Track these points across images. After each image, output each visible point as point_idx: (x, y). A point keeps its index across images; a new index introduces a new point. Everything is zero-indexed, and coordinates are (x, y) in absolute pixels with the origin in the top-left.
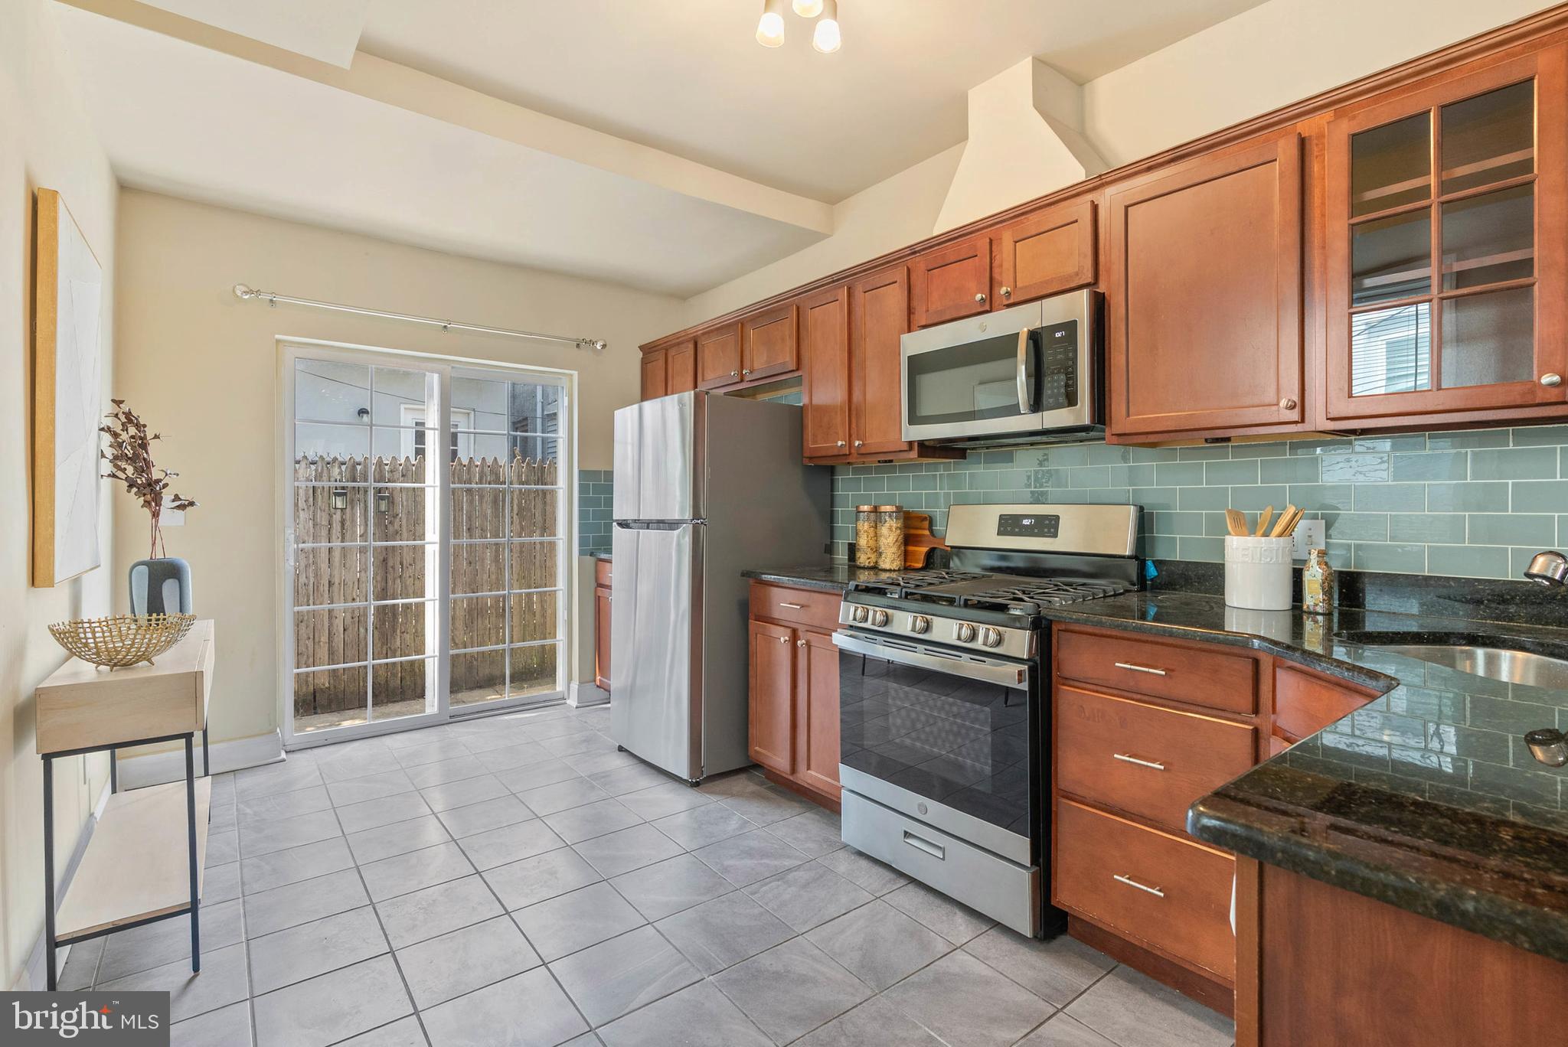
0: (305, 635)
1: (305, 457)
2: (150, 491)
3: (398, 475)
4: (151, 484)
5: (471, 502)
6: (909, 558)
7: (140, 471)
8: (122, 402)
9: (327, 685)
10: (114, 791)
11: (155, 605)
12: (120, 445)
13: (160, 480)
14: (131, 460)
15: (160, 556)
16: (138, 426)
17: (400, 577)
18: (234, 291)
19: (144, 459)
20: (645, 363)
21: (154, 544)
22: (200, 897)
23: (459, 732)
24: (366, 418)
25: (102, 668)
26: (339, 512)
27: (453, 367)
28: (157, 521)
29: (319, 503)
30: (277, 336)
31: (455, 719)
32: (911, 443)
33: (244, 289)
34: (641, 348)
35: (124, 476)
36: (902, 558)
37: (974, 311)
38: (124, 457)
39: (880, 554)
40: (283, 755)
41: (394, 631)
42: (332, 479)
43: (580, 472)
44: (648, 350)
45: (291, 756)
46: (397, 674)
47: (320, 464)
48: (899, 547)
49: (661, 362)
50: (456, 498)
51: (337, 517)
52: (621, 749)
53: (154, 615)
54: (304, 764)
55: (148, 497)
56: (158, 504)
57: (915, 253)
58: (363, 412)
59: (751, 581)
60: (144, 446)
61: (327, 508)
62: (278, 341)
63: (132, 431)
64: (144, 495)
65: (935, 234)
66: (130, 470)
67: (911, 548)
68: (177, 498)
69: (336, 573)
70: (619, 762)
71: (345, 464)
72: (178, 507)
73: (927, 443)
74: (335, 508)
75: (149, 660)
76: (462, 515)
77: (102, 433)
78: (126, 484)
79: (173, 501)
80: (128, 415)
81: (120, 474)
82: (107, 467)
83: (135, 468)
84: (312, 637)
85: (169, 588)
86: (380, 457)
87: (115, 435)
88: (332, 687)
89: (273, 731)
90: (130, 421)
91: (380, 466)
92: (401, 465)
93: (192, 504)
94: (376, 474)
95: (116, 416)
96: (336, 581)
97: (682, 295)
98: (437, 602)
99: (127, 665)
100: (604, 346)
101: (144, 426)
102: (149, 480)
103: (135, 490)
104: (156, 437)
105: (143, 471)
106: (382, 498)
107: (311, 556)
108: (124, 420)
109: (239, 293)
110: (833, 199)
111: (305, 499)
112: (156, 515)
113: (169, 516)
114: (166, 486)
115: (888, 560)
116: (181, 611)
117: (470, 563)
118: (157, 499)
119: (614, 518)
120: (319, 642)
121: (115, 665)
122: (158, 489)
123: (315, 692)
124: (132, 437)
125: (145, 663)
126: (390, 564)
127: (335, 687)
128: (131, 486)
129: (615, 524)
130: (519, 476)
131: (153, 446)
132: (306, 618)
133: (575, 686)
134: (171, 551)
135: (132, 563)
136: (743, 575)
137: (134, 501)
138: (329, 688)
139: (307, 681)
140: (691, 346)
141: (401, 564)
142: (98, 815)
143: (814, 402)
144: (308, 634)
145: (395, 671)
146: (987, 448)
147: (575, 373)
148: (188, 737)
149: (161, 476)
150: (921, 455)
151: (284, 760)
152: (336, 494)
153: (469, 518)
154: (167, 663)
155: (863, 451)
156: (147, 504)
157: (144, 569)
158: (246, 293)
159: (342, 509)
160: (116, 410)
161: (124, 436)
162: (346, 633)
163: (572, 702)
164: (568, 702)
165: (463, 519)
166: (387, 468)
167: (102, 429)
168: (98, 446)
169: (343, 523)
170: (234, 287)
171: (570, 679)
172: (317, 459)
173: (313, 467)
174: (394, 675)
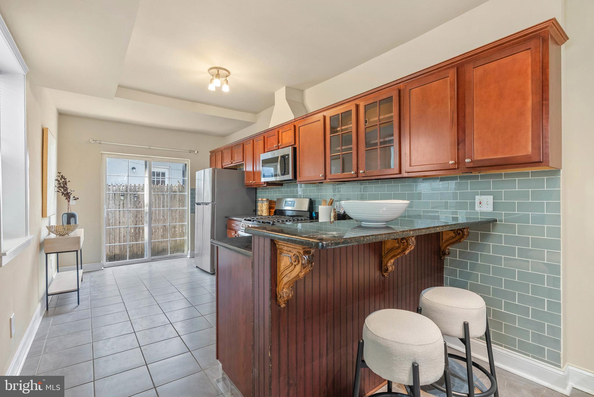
0: (112, 238)
1: (112, 184)
2: (67, 195)
3: (140, 190)
4: (68, 194)
5: (164, 198)
6: (271, 213)
7: (65, 190)
8: (60, 173)
9: (118, 253)
10: (58, 272)
11: (69, 223)
12: (60, 184)
13: (70, 193)
14: (63, 187)
15: (70, 212)
16: (65, 179)
17: (141, 220)
18: (89, 141)
19: (66, 187)
20: (211, 157)
21: (68, 209)
22: (79, 288)
23: (154, 264)
24: (134, 170)
25: (58, 236)
26: (122, 201)
27: (152, 159)
28: (69, 203)
29: (116, 198)
30: (101, 152)
31: (152, 260)
32: (265, 182)
33: (92, 140)
34: (210, 152)
35: (61, 192)
36: (268, 212)
37: (275, 149)
38: (61, 187)
39: (263, 212)
40: (103, 268)
41: (139, 237)
42: (120, 191)
43: (191, 189)
44: (212, 152)
45: (105, 268)
46: (140, 250)
47: (116, 186)
48: (267, 210)
49: (215, 156)
50: (159, 196)
51: (122, 202)
52: (197, 267)
53: (69, 225)
54: (109, 271)
55: (67, 197)
56: (69, 199)
57: (265, 132)
58: (133, 168)
59: (228, 219)
60: (66, 184)
61: (119, 200)
62: (102, 153)
63: (63, 180)
64: (66, 196)
65: (269, 128)
66: (62, 190)
67: (271, 210)
68: (74, 197)
69: (121, 219)
70: (196, 270)
71: (124, 186)
72: (74, 199)
73: (269, 182)
74: (121, 200)
75: (68, 234)
76: (161, 202)
77: (56, 181)
78: (61, 194)
79: (73, 198)
80: (62, 176)
81: (60, 191)
82: (56, 189)
83: (64, 189)
84: (114, 238)
85: (72, 220)
86: (135, 184)
87: (59, 181)
88: (120, 254)
89: (100, 261)
90: (62, 178)
91: (135, 187)
92: (141, 186)
93: (78, 199)
94: (134, 189)
95: (59, 176)
96: (121, 222)
97: (223, 136)
98: (148, 226)
99: (63, 235)
100: (198, 152)
101: (66, 179)
102: (67, 192)
103: (64, 195)
104: (69, 181)
105: (66, 190)
106: (135, 197)
107: (114, 214)
108: (61, 177)
109: (91, 141)
110: (256, 113)
111: (112, 197)
112: (69, 201)
113: (72, 202)
114: (71, 194)
115: (264, 213)
116: (75, 224)
117: (163, 216)
118: (69, 197)
119: (196, 202)
120: (116, 240)
121: (60, 235)
122: (69, 195)
123: (115, 255)
124: (63, 182)
125: (67, 235)
126: (138, 216)
127: (121, 254)
128: (63, 194)
129: (196, 204)
130: (179, 189)
131: (68, 184)
132: (112, 233)
133: (189, 252)
134: (72, 211)
135: (64, 213)
136: (225, 217)
137: (63, 198)
138: (119, 254)
139: (112, 252)
140: (221, 152)
141: (142, 217)
142: (54, 278)
143: (246, 170)
144: (113, 238)
145: (139, 249)
146: (287, 183)
147: (189, 160)
148: (77, 251)
149: (70, 191)
150: (267, 185)
151: (103, 269)
152: (121, 195)
153: (163, 203)
154: (72, 234)
155: (256, 184)
156: (67, 199)
157: (66, 215)
158: (93, 141)
159: (123, 200)
160: (59, 175)
161: (61, 181)
162: (124, 237)
163: (189, 256)
164: (188, 256)
165: (161, 203)
166: (137, 187)
167: (56, 180)
168: (55, 184)
169: (123, 204)
170: (89, 140)
171: (188, 250)
172: (116, 185)
173: (114, 187)
174: (139, 251)
